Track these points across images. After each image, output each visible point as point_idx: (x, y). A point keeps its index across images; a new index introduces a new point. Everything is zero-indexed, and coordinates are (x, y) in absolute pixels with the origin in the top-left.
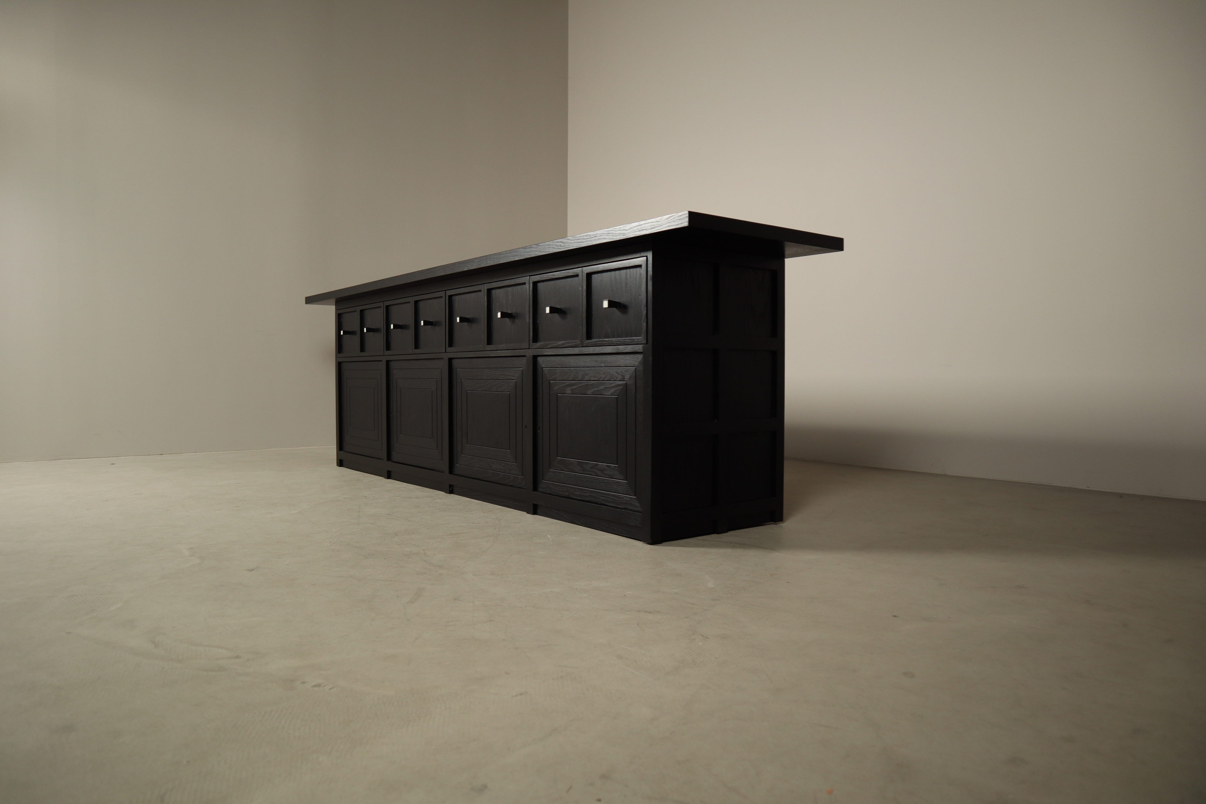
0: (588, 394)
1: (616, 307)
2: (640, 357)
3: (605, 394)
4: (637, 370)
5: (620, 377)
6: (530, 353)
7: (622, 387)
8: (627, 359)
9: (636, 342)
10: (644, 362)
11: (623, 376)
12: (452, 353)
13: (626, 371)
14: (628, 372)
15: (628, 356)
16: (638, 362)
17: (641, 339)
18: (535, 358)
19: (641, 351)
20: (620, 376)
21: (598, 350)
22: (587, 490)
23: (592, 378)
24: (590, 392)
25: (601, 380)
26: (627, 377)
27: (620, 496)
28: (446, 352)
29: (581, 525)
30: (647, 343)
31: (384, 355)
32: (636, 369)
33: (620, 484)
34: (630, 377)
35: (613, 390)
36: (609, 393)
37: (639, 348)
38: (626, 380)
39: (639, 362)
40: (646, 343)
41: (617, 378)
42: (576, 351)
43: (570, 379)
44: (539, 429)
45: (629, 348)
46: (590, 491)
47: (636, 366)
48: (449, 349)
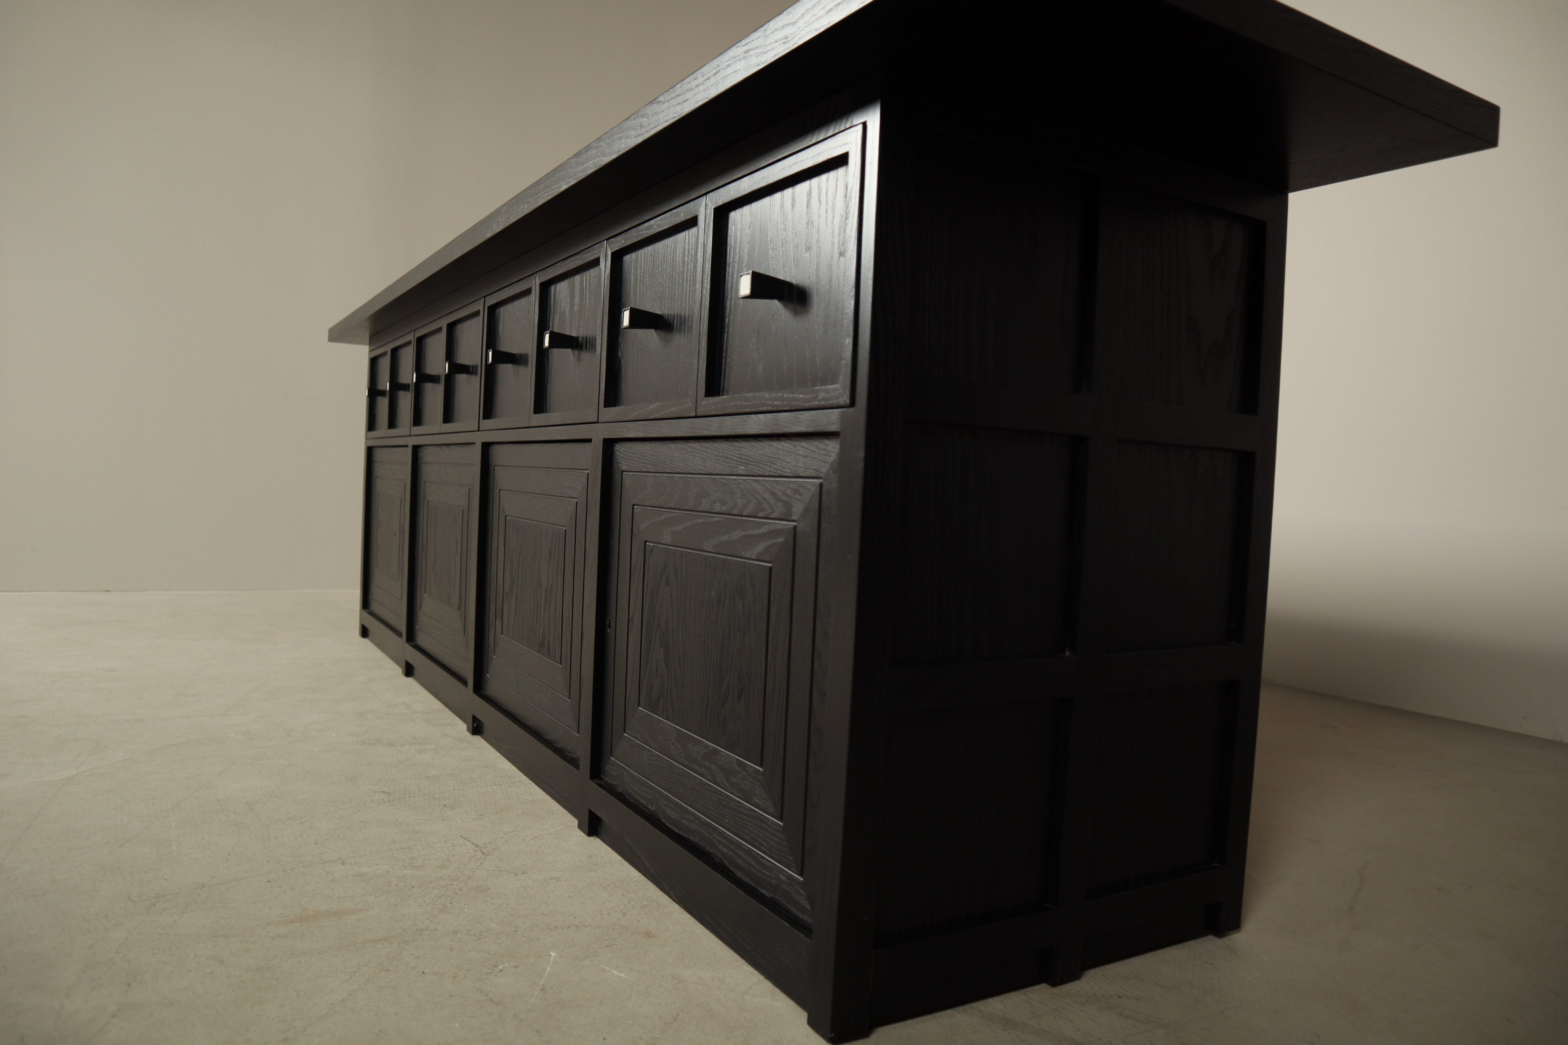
0: (706, 548)
1: (780, 298)
2: (833, 447)
3: (743, 554)
4: (824, 489)
5: (778, 511)
6: (599, 434)
7: (782, 540)
8: (800, 452)
9: (823, 399)
10: (842, 464)
11: (788, 506)
12: (491, 430)
13: (796, 491)
14: (801, 494)
15: (804, 444)
16: (828, 466)
17: (837, 389)
18: (609, 444)
19: (833, 428)
20: (780, 504)
21: (730, 425)
22: (693, 814)
23: (717, 507)
24: (709, 545)
25: (734, 512)
26: (797, 509)
27: (764, 861)
28: (479, 430)
29: (677, 902)
30: (852, 404)
31: (410, 436)
32: (821, 485)
33: (764, 825)
34: (806, 510)
35: (761, 547)
36: (753, 553)
37: (831, 420)
38: (794, 518)
39: (831, 465)
40: (848, 401)
41: (773, 511)
42: (683, 428)
43: (672, 506)
44: (609, 627)
45: (803, 422)
46: (698, 818)
47: (822, 475)
48: (486, 424)
